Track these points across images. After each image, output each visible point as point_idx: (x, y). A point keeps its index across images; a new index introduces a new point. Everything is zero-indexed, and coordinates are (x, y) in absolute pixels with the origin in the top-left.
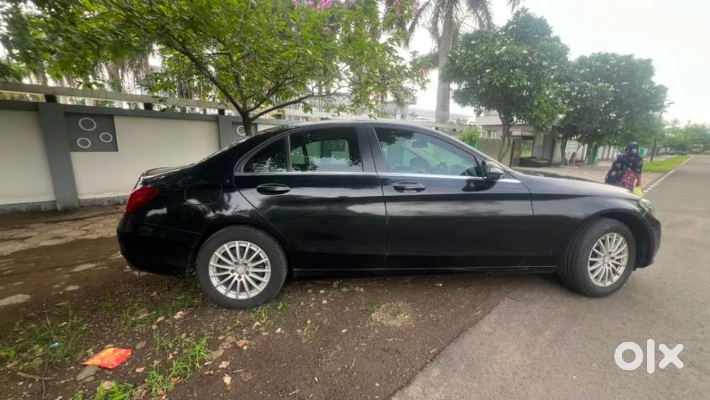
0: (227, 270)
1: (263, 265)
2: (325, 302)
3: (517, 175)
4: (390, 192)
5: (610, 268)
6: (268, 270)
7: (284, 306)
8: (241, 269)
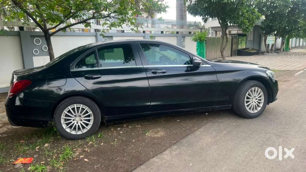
0: (71, 120)
1: (89, 116)
2: (121, 132)
3: (209, 62)
4: (150, 75)
5: (256, 104)
6: (92, 118)
7: (101, 136)
8: (78, 119)
